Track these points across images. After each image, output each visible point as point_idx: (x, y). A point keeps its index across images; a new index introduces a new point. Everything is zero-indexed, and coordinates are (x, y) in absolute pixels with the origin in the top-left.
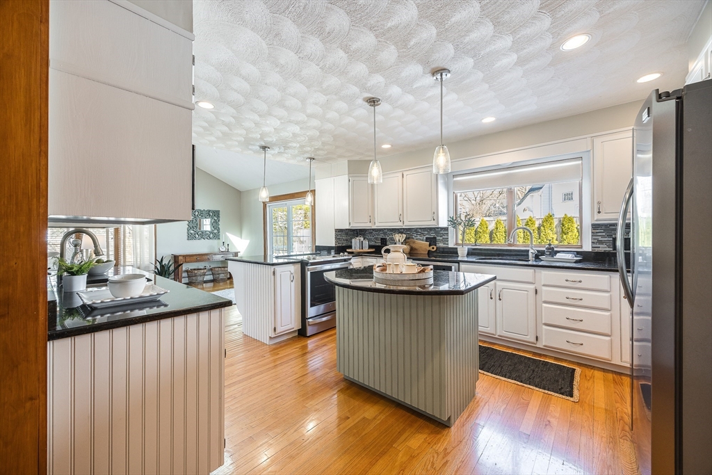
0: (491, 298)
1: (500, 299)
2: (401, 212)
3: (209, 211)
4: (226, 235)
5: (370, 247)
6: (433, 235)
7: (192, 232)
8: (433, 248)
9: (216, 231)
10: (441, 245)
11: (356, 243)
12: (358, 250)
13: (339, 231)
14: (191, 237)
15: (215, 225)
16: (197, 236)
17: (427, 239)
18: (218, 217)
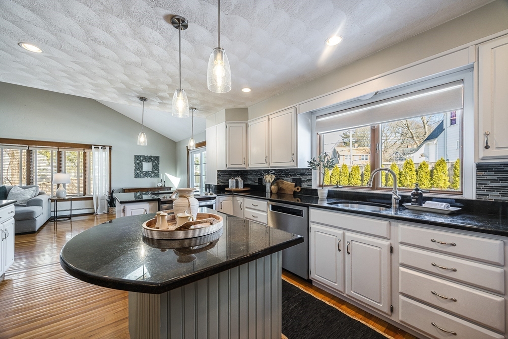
0: (340, 250)
1: (349, 253)
2: (267, 155)
3: (151, 156)
4: (164, 175)
5: (245, 186)
6: (298, 176)
7: (138, 172)
8: (298, 189)
9: (156, 172)
10: (305, 186)
11: (232, 182)
12: (234, 188)
13: (221, 172)
14: (137, 176)
15: (156, 167)
16: (142, 175)
17: (294, 180)
18: (158, 161)
